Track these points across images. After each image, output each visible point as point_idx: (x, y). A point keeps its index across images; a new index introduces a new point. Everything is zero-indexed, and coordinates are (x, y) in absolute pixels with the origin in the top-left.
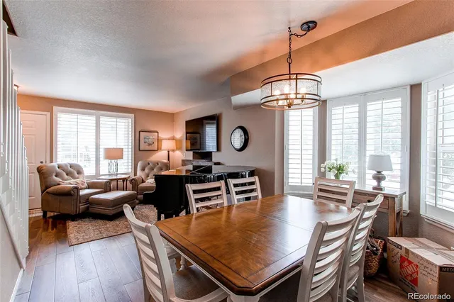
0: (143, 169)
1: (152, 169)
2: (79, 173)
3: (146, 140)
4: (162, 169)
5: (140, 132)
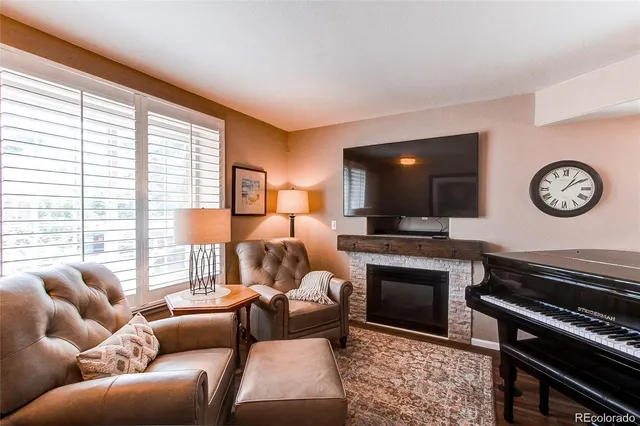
0: (258, 265)
1: (277, 262)
2: (114, 297)
3: (245, 189)
4: (298, 261)
5: (234, 168)
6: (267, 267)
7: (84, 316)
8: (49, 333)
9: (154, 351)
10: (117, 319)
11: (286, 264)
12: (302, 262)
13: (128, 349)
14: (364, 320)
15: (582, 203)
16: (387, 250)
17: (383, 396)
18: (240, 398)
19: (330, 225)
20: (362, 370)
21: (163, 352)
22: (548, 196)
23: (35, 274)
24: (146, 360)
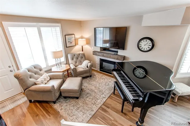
0: (73, 59)
1: (77, 58)
2: (41, 70)
3: (69, 40)
4: (82, 58)
5: (65, 35)
6: (75, 60)
7: (35, 74)
8: (30, 78)
9: (48, 79)
10: (42, 74)
11: (79, 59)
12: (84, 58)
13: (43, 80)
14: (99, 71)
15: (148, 49)
16: (103, 56)
17: (93, 88)
18: (62, 88)
19: (92, 48)
20: (92, 82)
21: (50, 79)
22: (141, 46)
23: (26, 69)
24: (47, 81)
